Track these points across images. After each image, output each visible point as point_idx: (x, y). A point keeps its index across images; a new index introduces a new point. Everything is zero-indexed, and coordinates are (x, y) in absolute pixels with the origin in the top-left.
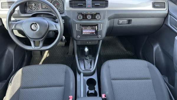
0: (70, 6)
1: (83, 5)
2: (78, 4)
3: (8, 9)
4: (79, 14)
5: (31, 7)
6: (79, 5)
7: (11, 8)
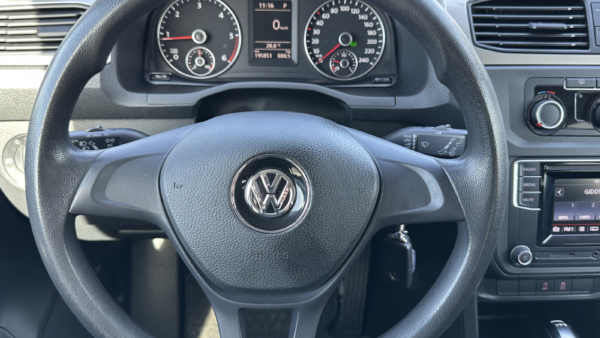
0: (479, 38)
1: (570, 30)
2: (535, 26)
3: (46, 59)
4: (538, 89)
5: (182, 56)
6: (539, 30)
7: (63, 48)
